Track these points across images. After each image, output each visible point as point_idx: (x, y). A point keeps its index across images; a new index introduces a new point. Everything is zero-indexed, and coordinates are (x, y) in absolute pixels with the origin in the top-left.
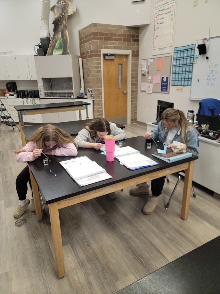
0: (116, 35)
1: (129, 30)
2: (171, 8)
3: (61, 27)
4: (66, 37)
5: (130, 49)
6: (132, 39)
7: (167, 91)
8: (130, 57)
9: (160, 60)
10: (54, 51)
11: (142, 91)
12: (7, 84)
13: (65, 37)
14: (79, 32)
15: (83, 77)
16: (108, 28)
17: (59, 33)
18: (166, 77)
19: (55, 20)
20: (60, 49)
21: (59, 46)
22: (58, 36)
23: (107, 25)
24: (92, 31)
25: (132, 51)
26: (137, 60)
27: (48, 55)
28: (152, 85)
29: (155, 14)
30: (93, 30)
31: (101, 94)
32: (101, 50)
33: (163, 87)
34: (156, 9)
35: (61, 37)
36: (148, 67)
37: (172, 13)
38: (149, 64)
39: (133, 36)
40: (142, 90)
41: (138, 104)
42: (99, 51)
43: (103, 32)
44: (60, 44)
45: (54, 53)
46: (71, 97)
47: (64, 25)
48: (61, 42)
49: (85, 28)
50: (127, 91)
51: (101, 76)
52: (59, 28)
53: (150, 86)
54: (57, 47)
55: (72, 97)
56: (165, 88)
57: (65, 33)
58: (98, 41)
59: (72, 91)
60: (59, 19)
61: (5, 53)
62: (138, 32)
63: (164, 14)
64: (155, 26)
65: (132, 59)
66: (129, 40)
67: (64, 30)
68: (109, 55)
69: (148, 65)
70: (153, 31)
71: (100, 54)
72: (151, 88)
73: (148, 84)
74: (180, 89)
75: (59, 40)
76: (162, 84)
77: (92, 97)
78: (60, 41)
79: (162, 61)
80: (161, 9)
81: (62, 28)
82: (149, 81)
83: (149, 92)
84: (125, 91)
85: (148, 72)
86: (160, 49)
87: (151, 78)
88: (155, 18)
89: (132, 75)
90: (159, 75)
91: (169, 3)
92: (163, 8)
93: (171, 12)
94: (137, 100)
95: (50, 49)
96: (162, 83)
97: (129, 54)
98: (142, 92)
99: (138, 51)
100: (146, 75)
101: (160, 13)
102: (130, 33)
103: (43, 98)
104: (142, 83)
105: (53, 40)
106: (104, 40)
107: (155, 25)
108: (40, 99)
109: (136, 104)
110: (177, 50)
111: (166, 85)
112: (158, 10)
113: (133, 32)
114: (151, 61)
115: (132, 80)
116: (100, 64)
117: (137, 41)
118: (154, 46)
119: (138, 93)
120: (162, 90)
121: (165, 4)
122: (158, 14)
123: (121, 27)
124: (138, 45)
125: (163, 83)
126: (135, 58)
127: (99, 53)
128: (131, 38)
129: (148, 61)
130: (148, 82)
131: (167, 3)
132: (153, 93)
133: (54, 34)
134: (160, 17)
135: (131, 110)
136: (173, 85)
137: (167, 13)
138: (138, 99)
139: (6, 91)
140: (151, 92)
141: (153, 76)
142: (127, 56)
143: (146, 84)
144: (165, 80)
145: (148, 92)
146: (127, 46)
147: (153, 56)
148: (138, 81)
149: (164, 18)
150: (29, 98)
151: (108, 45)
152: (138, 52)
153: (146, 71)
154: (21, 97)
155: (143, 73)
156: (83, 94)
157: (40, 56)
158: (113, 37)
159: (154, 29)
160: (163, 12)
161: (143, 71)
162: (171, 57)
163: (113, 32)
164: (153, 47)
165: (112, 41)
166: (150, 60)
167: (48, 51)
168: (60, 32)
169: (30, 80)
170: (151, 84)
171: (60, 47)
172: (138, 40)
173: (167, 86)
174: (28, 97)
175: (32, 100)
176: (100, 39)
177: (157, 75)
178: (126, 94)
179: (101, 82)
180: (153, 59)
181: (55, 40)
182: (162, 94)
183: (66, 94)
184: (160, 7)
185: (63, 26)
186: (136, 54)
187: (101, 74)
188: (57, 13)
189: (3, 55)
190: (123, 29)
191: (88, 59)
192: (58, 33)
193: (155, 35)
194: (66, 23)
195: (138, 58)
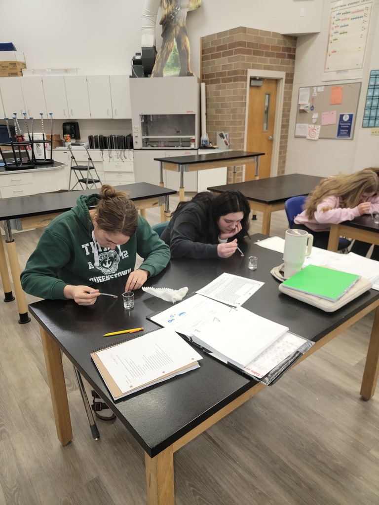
0: (267, 47)
1: (285, 40)
2: (362, 10)
3: (176, 31)
4: (185, 46)
5: (283, 71)
6: (288, 55)
7: (349, 136)
8: (282, 84)
9: (337, 88)
10: (164, 70)
11: (296, 137)
12: (65, 125)
13: (183, 48)
14: (203, 39)
15: (206, 114)
16: (259, 36)
17: (173, 41)
18: (349, 115)
19: (165, 18)
20: (175, 68)
21: (173, 62)
22: (171, 45)
23: (258, 30)
24: (236, 40)
25: (286, 74)
26: (291, 88)
27: (155, 76)
28: (319, 127)
29: (331, 18)
30: (240, 37)
31: (242, 140)
32: (249, 70)
33: (341, 130)
34: (333, 10)
35: (176, 48)
36: (313, 99)
37: (364, 18)
38: (315, 94)
39: (288, 50)
40: (297, 135)
41: (287, 157)
42: (245, 71)
43: (253, 41)
44: (175, 59)
45: (165, 74)
46: (189, 146)
47: (181, 28)
48: (177, 55)
49: (219, 35)
50: (273, 136)
51: (245, 112)
52: (172, 32)
53: (315, 128)
54: (170, 64)
55: (193, 146)
56: (346, 132)
57: (182, 41)
58: (246, 55)
59: (193, 137)
60: (171, 17)
61: (66, 71)
62: (295, 44)
63: (349, 19)
64: (330, 37)
65: (285, 86)
66: (282, 56)
67: (182, 36)
68: (258, 78)
69: (313, 96)
70: (327, 43)
71: (246, 77)
72: (318, 132)
73: (310, 126)
74: (376, 132)
75: (172, 52)
76: (340, 126)
77: (228, 146)
78: (174, 53)
79: (342, 89)
80: (344, 11)
81: (178, 32)
82: (314, 121)
83: (313, 139)
84: (271, 137)
85: (313, 107)
86: (338, 72)
87: (319, 116)
88: (330, 25)
89: (283, 111)
90: (335, 112)
91: (360, 3)
92: (348, 10)
93: (362, 17)
94: (286, 151)
95: (157, 66)
96: (341, 124)
97: (282, 78)
98: (297, 139)
99: (294, 74)
100: (308, 112)
101: (341, 17)
102: (286, 45)
103: (139, 148)
104: (298, 125)
105: (162, 52)
106: (254, 54)
107: (331, 34)
108: (134, 151)
109: (285, 156)
110: (376, 74)
111: (348, 127)
112: (337, 12)
113: (289, 44)
114: (320, 89)
115: (283, 120)
116: (246, 93)
117: (293, 57)
118: (327, 67)
119: (289, 140)
120: (339, 134)
121: (352, 4)
122: (336, 19)
123: (275, 34)
124: (294, 64)
125: (343, 124)
126: (289, 85)
127: (245, 75)
128: (286, 53)
129: (313, 90)
130: (310, 123)
131: (355, 3)
132: (320, 140)
133: (164, 41)
134: (340, 23)
135: (278, 167)
136: (364, 126)
137: (355, 18)
138: (288, 149)
139: (68, 138)
140: (317, 137)
141: (323, 113)
142: (277, 81)
143: (307, 125)
144: (346, 118)
145: (311, 138)
146: (280, 65)
147: (323, 82)
148: (290, 121)
149: (348, 25)
150: (114, 148)
151: (256, 62)
152: (292, 75)
153: (308, 105)
154: (97, 147)
155: (302, 108)
156: (207, 141)
157: (139, 77)
158: (265, 51)
159: (328, 41)
160: (347, 16)
161: (303, 105)
162: (360, 84)
163: (265, 43)
164: (325, 68)
165: (263, 56)
166: (317, 89)
167: (153, 70)
168: (175, 39)
169: (112, 119)
170: (316, 126)
171: (175, 64)
172: (295, 55)
173: (349, 129)
174: (112, 148)
175: (119, 152)
176: (249, 52)
177: (331, 112)
178: (272, 141)
179: (245, 121)
180: (323, 87)
181: (166, 53)
182: (338, 140)
183: (178, 142)
184: (342, 8)
185: (179, 28)
186: (290, 80)
187: (245, 109)
188: (168, 6)
189: (61, 75)
190: (277, 39)
191: (221, 84)
192: (171, 41)
193: (330, 50)
194: (185, 24)
195: (292, 86)
